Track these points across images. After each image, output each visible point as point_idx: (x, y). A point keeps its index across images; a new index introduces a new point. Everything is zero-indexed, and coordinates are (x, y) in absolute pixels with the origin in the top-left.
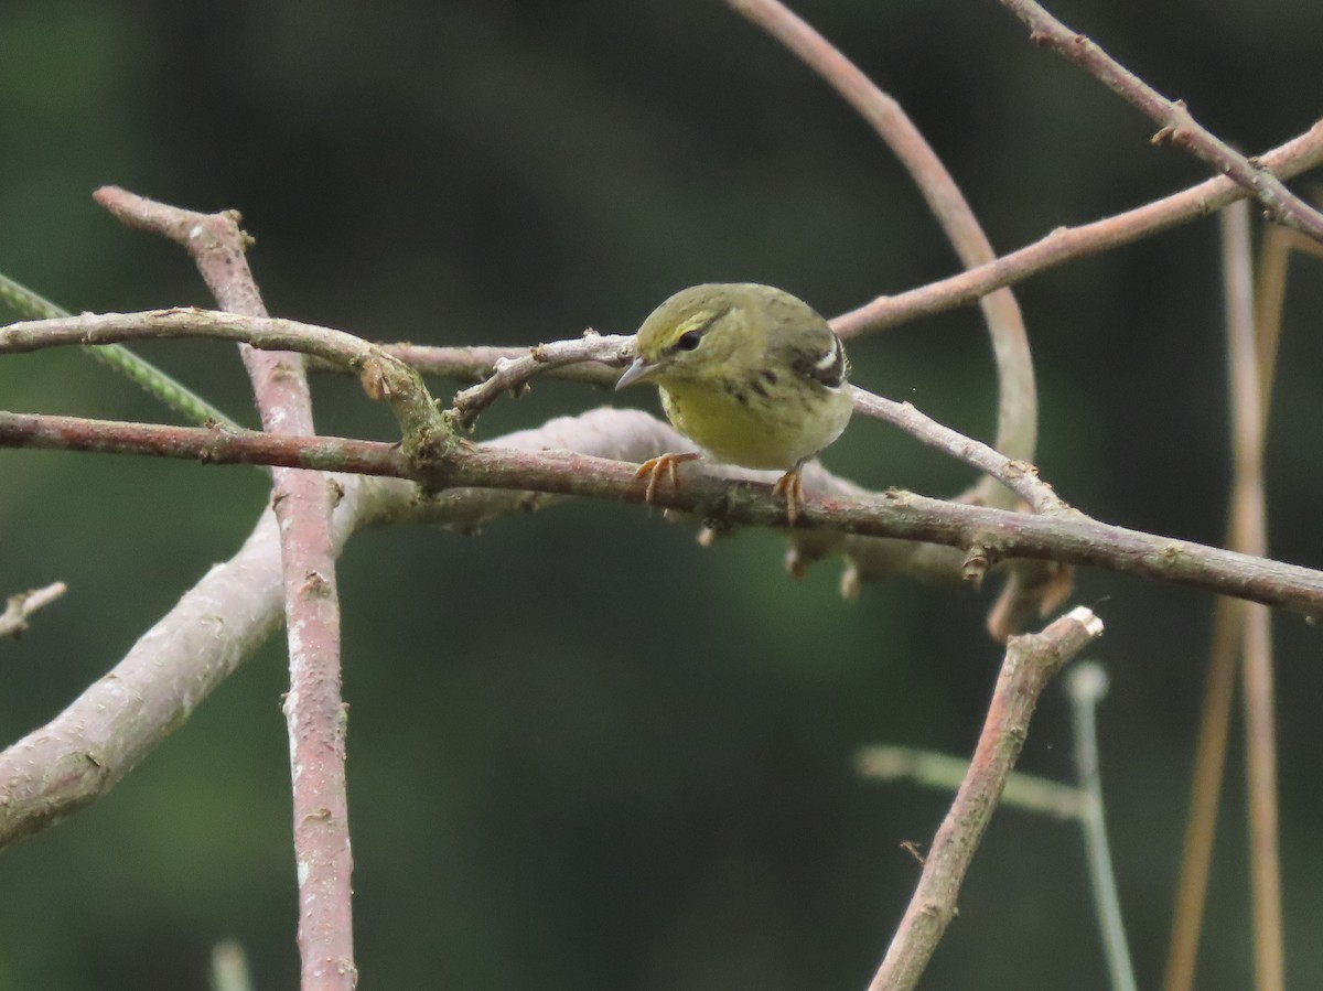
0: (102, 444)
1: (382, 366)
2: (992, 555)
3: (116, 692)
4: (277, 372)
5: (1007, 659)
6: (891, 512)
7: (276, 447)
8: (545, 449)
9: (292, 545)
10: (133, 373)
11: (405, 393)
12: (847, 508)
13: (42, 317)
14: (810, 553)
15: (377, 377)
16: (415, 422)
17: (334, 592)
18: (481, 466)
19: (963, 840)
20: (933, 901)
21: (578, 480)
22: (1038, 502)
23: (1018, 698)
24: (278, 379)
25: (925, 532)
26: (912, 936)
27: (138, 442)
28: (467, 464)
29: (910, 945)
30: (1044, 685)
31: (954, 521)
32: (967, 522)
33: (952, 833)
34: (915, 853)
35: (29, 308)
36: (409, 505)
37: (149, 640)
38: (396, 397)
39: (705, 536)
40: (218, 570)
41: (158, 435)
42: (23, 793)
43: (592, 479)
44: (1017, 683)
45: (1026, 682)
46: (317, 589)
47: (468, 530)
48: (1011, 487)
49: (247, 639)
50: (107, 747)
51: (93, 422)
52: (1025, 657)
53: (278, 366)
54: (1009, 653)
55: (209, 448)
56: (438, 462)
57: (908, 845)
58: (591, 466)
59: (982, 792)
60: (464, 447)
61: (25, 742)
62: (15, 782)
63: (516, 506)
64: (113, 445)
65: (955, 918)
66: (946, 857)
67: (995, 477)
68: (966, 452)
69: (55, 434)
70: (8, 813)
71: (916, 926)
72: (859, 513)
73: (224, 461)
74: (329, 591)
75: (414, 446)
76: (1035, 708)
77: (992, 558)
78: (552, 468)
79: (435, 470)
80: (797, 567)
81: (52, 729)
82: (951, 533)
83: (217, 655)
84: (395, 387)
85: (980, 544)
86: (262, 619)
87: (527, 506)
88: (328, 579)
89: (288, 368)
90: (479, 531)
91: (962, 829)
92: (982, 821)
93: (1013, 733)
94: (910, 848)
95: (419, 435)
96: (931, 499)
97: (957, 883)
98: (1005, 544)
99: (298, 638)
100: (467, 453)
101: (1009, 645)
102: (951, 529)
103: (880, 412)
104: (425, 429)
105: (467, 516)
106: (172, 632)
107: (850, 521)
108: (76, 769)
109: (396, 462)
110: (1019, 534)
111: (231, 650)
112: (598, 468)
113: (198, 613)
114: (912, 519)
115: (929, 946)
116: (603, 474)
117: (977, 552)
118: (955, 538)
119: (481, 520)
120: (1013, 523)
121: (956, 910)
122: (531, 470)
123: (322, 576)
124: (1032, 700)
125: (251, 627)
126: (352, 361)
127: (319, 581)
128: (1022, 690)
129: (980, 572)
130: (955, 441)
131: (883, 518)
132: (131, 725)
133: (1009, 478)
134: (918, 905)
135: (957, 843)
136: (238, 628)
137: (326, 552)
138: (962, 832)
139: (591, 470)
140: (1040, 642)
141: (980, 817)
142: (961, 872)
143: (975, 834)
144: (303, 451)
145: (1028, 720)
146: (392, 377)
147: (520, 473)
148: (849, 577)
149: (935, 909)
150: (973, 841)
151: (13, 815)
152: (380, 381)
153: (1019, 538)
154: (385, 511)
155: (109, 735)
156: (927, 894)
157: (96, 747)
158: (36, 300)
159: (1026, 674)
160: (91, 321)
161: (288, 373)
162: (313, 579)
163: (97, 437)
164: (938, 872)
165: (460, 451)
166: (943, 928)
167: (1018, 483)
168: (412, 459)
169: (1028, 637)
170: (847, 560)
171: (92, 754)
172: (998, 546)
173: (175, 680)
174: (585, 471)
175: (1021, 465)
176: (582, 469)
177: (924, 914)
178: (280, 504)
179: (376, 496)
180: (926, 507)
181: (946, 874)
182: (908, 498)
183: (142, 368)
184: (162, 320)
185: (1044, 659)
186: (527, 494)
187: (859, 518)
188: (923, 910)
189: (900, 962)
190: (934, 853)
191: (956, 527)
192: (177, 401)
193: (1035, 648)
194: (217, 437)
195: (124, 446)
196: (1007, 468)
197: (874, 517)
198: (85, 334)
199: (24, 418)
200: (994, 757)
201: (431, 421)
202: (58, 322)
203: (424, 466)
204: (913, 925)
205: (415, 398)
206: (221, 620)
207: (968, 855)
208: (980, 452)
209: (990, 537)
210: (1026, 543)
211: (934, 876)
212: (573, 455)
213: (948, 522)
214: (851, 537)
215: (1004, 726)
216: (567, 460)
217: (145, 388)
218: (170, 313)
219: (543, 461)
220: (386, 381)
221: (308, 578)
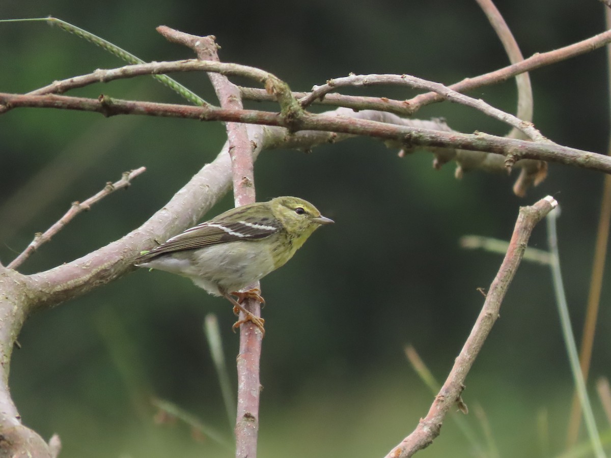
0: (161, 113)
1: (273, 82)
2: (517, 158)
3: (166, 215)
4: (230, 98)
5: (519, 216)
6: (476, 141)
7: (231, 114)
8: (338, 115)
9: (236, 166)
10: (173, 87)
11: (282, 93)
12: (459, 139)
13: (136, 63)
14: (443, 160)
15: (271, 86)
16: (287, 104)
17: (253, 185)
18: (313, 121)
19: (502, 287)
20: (490, 311)
21: (351, 127)
22: (534, 138)
23: (524, 231)
24: (231, 101)
25: (489, 149)
26: (481, 325)
27: (175, 112)
28: (307, 121)
29: (480, 329)
30: (534, 227)
31: (501, 144)
32: (506, 144)
33: (497, 285)
34: (482, 292)
35: (131, 61)
36: (283, 140)
37: (179, 194)
38: (278, 95)
39: (401, 153)
40: (207, 166)
41: (183, 110)
42: (129, 255)
43: (357, 127)
44: (523, 225)
45: (527, 225)
46: (246, 183)
47: (307, 151)
48: (523, 132)
49: (219, 194)
50: (163, 237)
51: (157, 104)
52: (527, 215)
53: (231, 96)
54: (520, 213)
55: (204, 114)
56: (296, 120)
57: (480, 289)
58: (356, 122)
59: (509, 268)
60: (306, 114)
61: (130, 235)
62: (126, 250)
63: (326, 141)
64: (165, 113)
65: (498, 318)
66: (495, 294)
67: (517, 128)
68: (504, 118)
69: (142, 109)
70: (123, 263)
71: (483, 321)
72: (463, 141)
73: (209, 120)
74: (251, 184)
75: (286, 114)
76: (530, 235)
77: (516, 159)
78: (341, 122)
79: (294, 124)
80: (438, 166)
81: (141, 229)
82: (499, 149)
83: (207, 200)
84: (278, 90)
85: (511, 153)
86: (225, 186)
87: (330, 141)
88: (251, 179)
89: (235, 97)
90: (311, 151)
91: (502, 283)
92: (509, 280)
93: (522, 245)
94: (481, 290)
95: (288, 109)
96: (491, 136)
97: (499, 304)
98: (521, 153)
99: (238, 202)
100: (307, 117)
101: (520, 210)
102: (500, 147)
103: (470, 103)
104: (290, 107)
105: (306, 144)
106: (189, 191)
107: (460, 144)
108: (150, 246)
109: (278, 120)
110: (527, 149)
111: (212, 198)
112: (359, 123)
113: (199, 183)
114: (484, 143)
115: (488, 329)
116: (362, 125)
117: (510, 157)
118: (502, 151)
119: (312, 147)
120: (524, 145)
121: (499, 315)
122: (332, 123)
123: (248, 178)
124: (529, 232)
125: (220, 189)
126: (261, 80)
127: (247, 180)
128: (525, 228)
129: (511, 164)
130: (500, 114)
131: (473, 143)
132: (172, 228)
133: (522, 128)
134: (483, 313)
135: (499, 289)
136: (215, 189)
137: (250, 169)
138: (501, 284)
139: (356, 124)
140: (533, 209)
141: (508, 278)
142: (501, 300)
143: (506, 285)
144: (241, 116)
145: (528, 239)
146: (278, 86)
147: (328, 124)
148: (458, 170)
149: (490, 314)
150: (505, 288)
151: (125, 263)
152: (272, 88)
153: (527, 151)
154: (274, 143)
155: (163, 232)
156: (487, 309)
157: (158, 236)
158: (134, 58)
159: (527, 222)
160: (155, 65)
161: (234, 99)
162: (245, 179)
163: (159, 110)
164: (491, 300)
165: (304, 116)
166: (494, 322)
167: (526, 130)
168: (285, 119)
169: (528, 207)
170: (457, 163)
171: (156, 239)
172: (519, 154)
173: (190, 210)
174: (354, 124)
175: (527, 123)
176: (353, 123)
177: (486, 317)
178: (232, 150)
179: (270, 137)
180: (489, 139)
181: (495, 301)
182: (482, 135)
183: (176, 85)
184: (184, 64)
185: (534, 216)
186: (331, 134)
187: (463, 143)
188: (486, 315)
189: (477, 335)
190: (490, 292)
191: (502, 147)
192: (190, 98)
193: (531, 211)
194: (207, 110)
195: (170, 114)
196: (521, 124)
197: (468, 142)
198: (153, 70)
199: (130, 102)
200: (514, 254)
201: (293, 104)
202: (142, 66)
203: (290, 122)
204: (482, 321)
205: (286, 95)
206: (208, 186)
207: (504, 293)
208: (510, 118)
209: (516, 150)
210: (530, 153)
211: (490, 302)
212: (349, 118)
213: (499, 144)
214: (459, 151)
215: (518, 242)
216: (346, 119)
217: (178, 93)
218: (187, 62)
219: (337, 120)
220: (275, 88)
221: (243, 179)
